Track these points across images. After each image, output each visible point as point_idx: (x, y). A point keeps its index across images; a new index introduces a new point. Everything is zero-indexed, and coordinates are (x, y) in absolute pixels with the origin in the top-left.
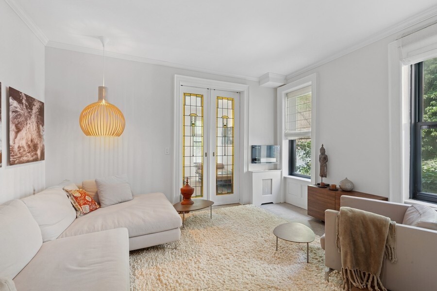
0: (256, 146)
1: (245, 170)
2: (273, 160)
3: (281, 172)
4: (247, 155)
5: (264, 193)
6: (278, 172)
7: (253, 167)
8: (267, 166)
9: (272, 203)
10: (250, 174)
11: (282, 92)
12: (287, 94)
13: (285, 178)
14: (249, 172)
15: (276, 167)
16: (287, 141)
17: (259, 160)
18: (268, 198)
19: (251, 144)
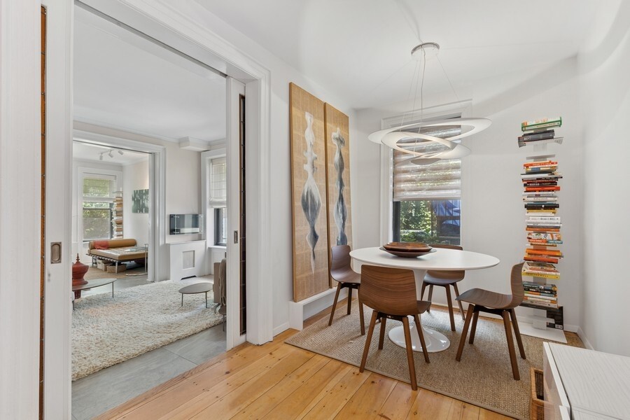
0: (174, 215)
1: (161, 242)
2: (197, 230)
3: (206, 242)
4: (164, 225)
5: (185, 266)
6: (202, 243)
7: (171, 239)
8: (190, 237)
9: (195, 276)
10: (167, 247)
11: (206, 158)
12: (212, 160)
13: (210, 249)
14: (167, 244)
15: (200, 237)
16: (213, 210)
17: (178, 230)
18: (190, 271)
19: (169, 212)
